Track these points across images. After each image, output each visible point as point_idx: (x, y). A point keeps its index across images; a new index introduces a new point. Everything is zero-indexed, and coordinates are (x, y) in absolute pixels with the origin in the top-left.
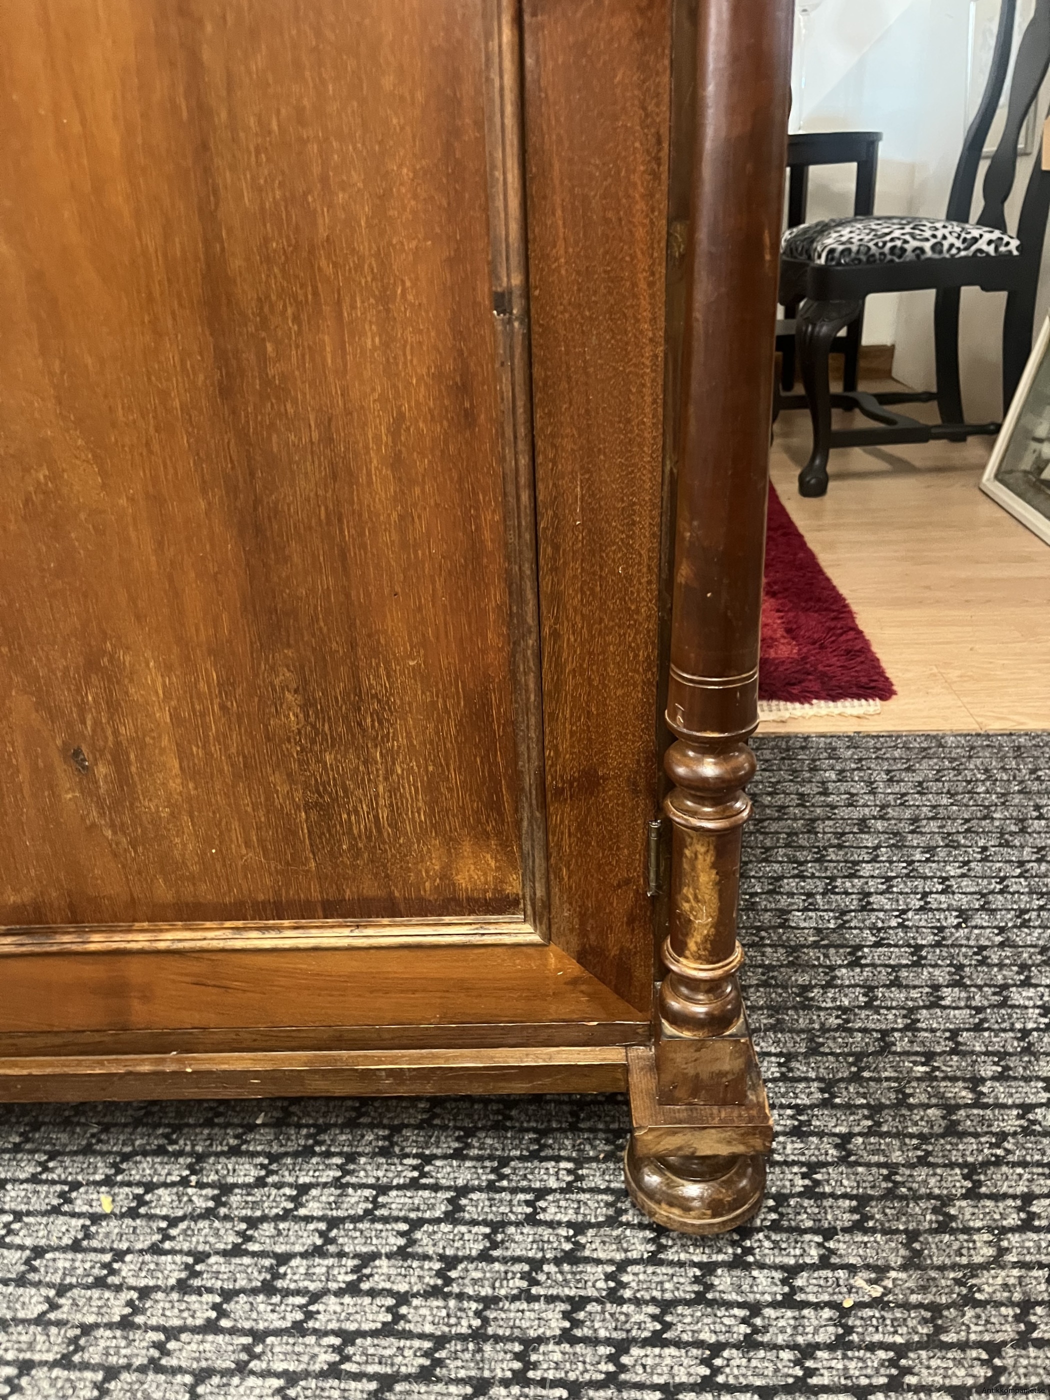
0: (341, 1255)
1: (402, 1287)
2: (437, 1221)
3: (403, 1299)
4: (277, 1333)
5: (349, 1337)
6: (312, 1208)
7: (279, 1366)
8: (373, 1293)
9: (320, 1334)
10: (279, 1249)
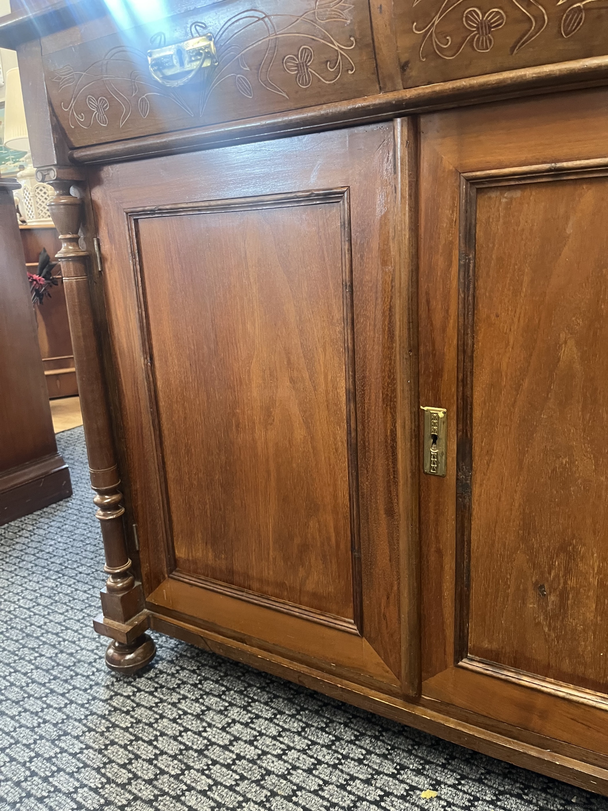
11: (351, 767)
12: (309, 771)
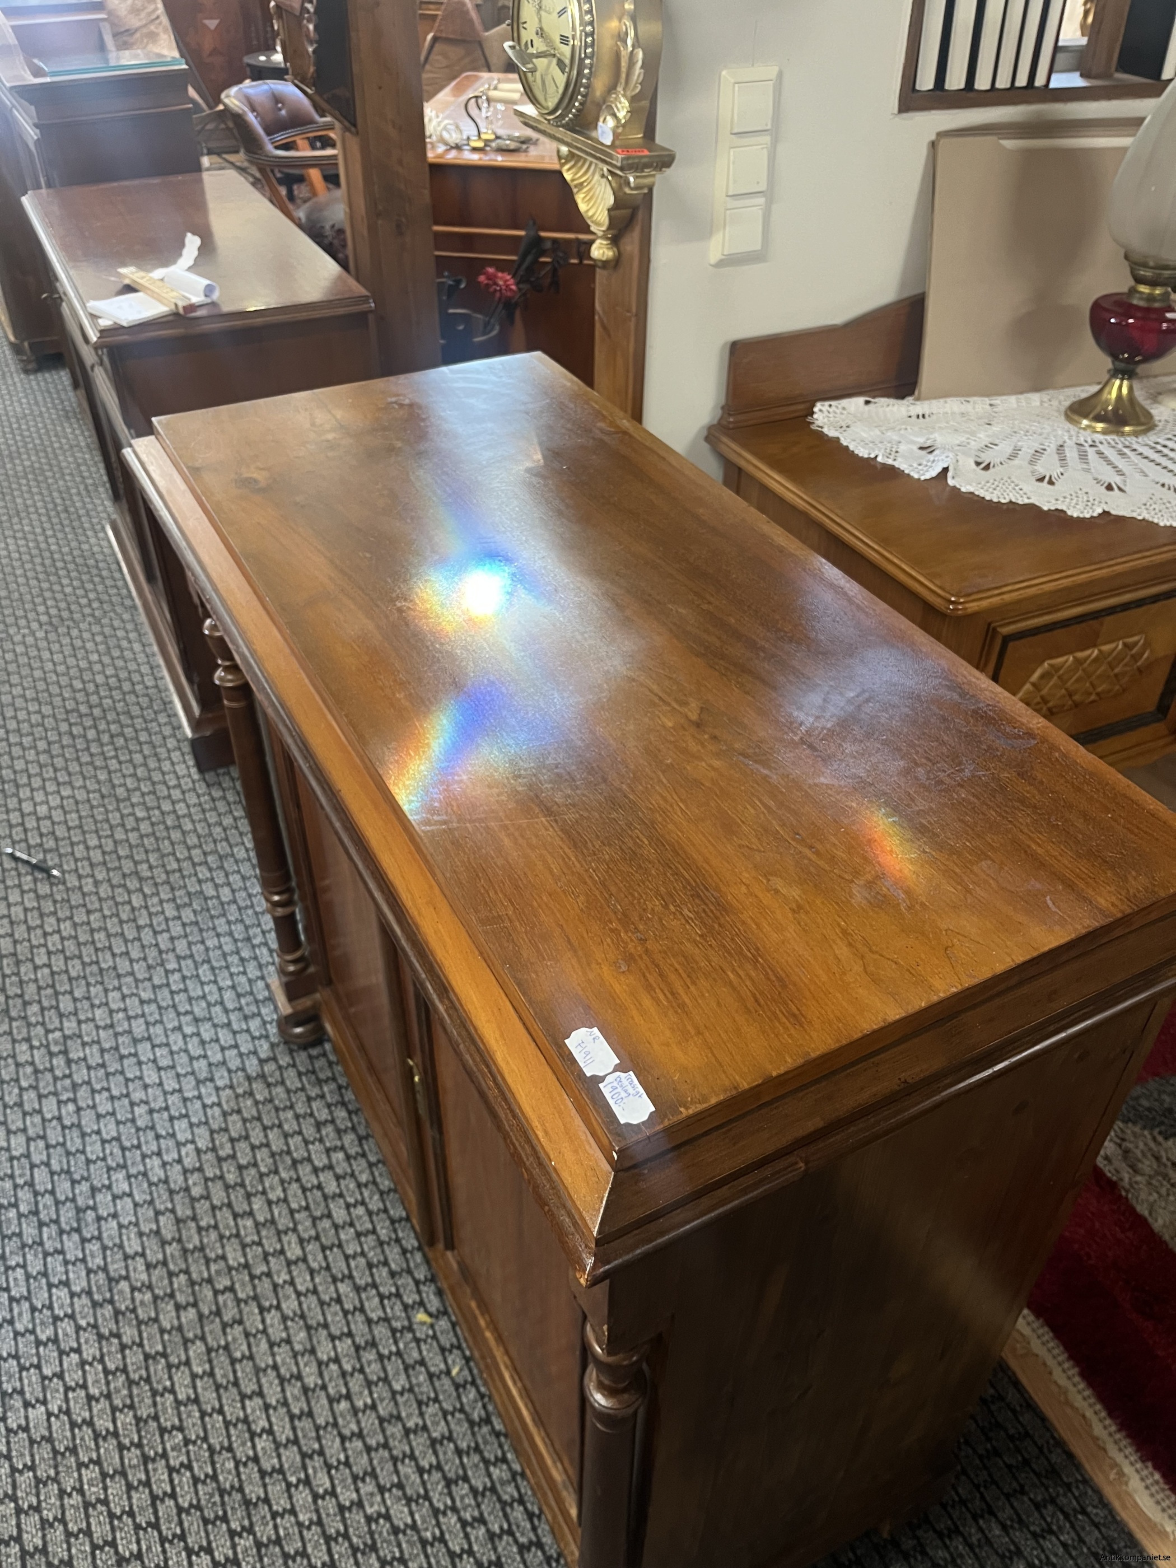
0: (478, 1506)
1: (475, 1548)
2: (516, 1541)
3: (470, 1552)
4: (431, 1504)
5: (442, 1540)
6: (495, 1472)
7: (417, 1517)
8: (467, 1536)
9: (438, 1524)
10: (470, 1473)
11: (393, 1254)
12: (358, 1235)
